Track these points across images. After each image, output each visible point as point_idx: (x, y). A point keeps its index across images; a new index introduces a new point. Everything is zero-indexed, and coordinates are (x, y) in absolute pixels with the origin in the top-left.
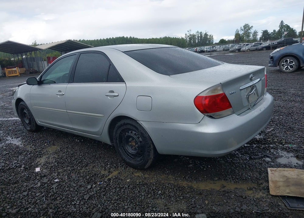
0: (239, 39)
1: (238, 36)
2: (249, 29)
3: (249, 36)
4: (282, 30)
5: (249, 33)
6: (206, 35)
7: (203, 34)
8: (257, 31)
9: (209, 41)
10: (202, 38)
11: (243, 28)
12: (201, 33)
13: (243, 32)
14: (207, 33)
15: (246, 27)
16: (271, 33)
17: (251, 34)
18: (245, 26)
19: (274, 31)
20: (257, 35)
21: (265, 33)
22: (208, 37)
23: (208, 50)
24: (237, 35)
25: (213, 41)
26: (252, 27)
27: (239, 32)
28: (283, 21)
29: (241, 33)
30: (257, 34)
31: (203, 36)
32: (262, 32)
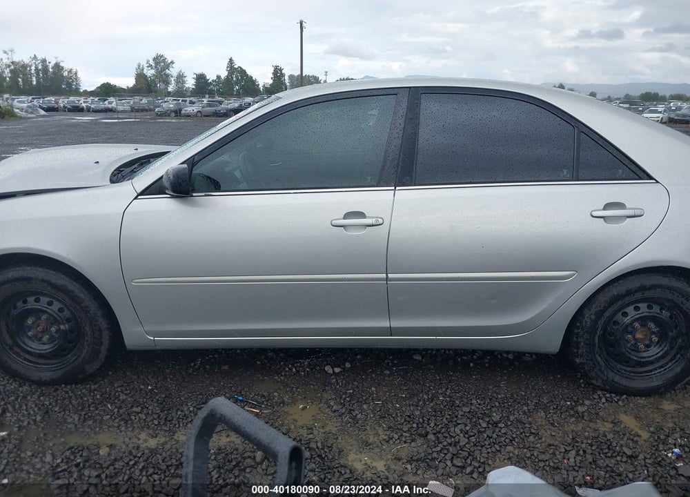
0: (144, 86)
1: (142, 80)
2: (168, 66)
3: (167, 83)
4: (232, 78)
5: (167, 76)
6: (58, 67)
7: (51, 65)
8: (185, 75)
9: (69, 85)
10: (47, 75)
11: (152, 62)
12: (44, 61)
13: (153, 72)
14: (62, 64)
15: (160, 62)
16: (213, 81)
17: (172, 79)
18: (157, 57)
19: (219, 77)
20: (184, 82)
21: (201, 78)
22: (66, 74)
23: (93, 106)
24: (140, 76)
25: (78, 85)
26: (172, 62)
27: (145, 71)
28: (233, 59)
29: (150, 73)
30: (185, 79)
31: (51, 70)
32: (195, 76)
